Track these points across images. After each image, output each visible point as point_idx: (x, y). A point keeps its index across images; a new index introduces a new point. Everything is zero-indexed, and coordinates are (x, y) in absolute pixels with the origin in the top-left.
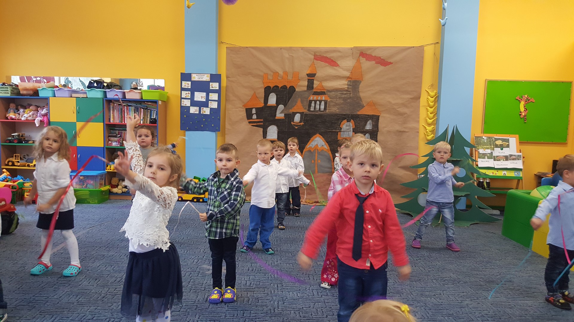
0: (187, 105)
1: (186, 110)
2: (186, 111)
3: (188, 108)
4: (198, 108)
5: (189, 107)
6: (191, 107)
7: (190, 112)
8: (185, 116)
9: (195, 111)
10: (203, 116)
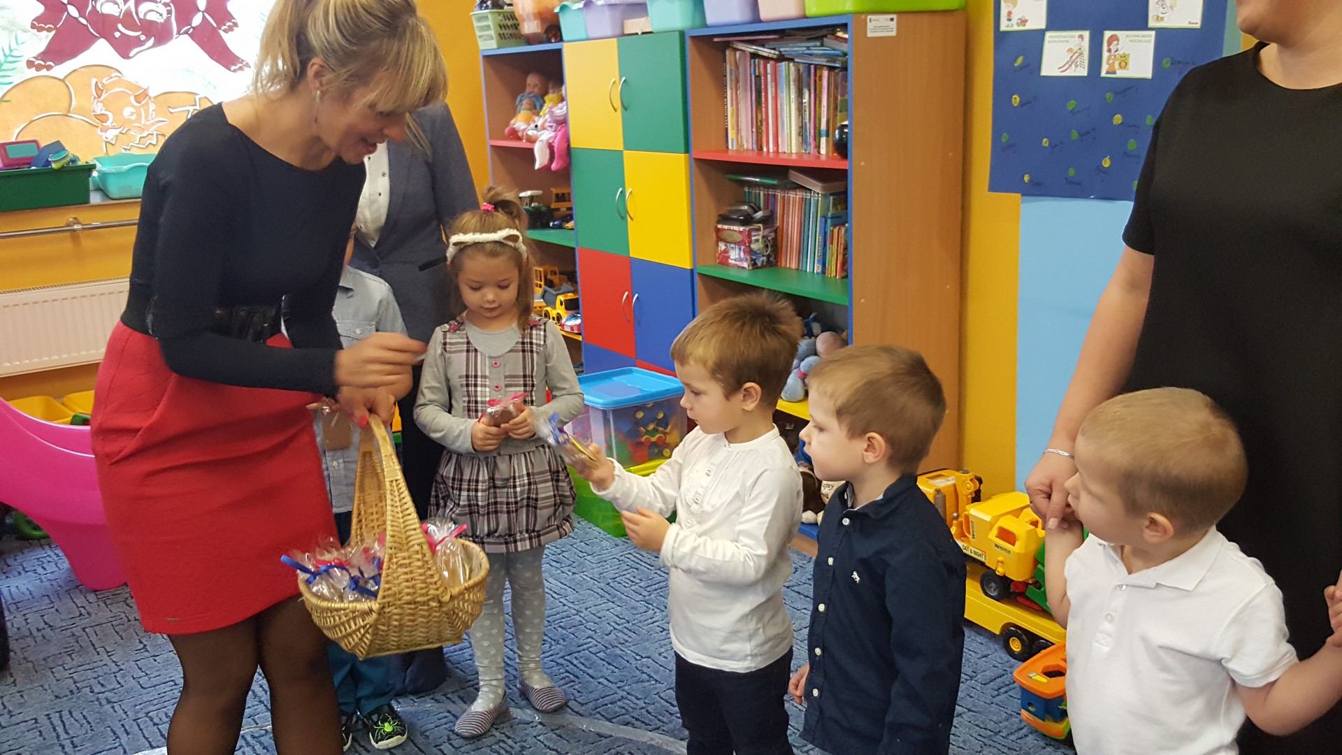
0: (1028, 27)
1: (1020, 60)
2: (1021, 67)
3: (1032, 43)
4: (1086, 34)
5: (1041, 33)
6: (1048, 34)
7: (1045, 71)
8: (1016, 100)
9: (1071, 63)
10: (1116, 93)
